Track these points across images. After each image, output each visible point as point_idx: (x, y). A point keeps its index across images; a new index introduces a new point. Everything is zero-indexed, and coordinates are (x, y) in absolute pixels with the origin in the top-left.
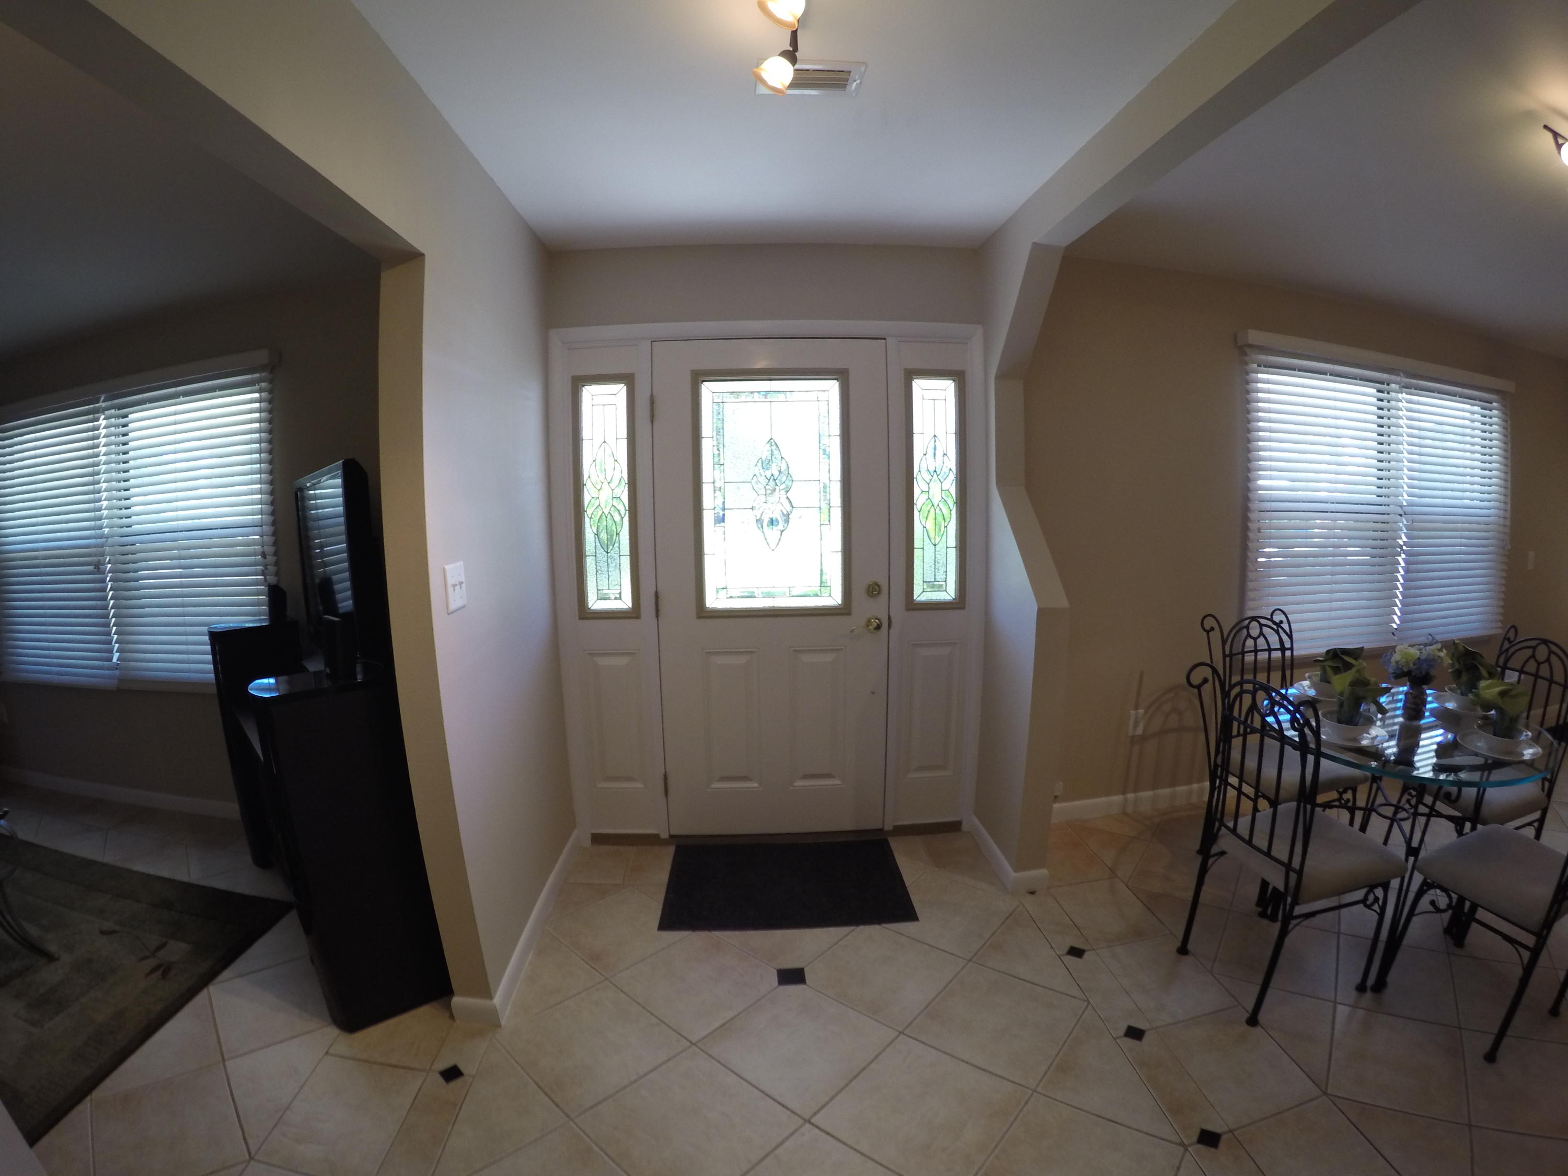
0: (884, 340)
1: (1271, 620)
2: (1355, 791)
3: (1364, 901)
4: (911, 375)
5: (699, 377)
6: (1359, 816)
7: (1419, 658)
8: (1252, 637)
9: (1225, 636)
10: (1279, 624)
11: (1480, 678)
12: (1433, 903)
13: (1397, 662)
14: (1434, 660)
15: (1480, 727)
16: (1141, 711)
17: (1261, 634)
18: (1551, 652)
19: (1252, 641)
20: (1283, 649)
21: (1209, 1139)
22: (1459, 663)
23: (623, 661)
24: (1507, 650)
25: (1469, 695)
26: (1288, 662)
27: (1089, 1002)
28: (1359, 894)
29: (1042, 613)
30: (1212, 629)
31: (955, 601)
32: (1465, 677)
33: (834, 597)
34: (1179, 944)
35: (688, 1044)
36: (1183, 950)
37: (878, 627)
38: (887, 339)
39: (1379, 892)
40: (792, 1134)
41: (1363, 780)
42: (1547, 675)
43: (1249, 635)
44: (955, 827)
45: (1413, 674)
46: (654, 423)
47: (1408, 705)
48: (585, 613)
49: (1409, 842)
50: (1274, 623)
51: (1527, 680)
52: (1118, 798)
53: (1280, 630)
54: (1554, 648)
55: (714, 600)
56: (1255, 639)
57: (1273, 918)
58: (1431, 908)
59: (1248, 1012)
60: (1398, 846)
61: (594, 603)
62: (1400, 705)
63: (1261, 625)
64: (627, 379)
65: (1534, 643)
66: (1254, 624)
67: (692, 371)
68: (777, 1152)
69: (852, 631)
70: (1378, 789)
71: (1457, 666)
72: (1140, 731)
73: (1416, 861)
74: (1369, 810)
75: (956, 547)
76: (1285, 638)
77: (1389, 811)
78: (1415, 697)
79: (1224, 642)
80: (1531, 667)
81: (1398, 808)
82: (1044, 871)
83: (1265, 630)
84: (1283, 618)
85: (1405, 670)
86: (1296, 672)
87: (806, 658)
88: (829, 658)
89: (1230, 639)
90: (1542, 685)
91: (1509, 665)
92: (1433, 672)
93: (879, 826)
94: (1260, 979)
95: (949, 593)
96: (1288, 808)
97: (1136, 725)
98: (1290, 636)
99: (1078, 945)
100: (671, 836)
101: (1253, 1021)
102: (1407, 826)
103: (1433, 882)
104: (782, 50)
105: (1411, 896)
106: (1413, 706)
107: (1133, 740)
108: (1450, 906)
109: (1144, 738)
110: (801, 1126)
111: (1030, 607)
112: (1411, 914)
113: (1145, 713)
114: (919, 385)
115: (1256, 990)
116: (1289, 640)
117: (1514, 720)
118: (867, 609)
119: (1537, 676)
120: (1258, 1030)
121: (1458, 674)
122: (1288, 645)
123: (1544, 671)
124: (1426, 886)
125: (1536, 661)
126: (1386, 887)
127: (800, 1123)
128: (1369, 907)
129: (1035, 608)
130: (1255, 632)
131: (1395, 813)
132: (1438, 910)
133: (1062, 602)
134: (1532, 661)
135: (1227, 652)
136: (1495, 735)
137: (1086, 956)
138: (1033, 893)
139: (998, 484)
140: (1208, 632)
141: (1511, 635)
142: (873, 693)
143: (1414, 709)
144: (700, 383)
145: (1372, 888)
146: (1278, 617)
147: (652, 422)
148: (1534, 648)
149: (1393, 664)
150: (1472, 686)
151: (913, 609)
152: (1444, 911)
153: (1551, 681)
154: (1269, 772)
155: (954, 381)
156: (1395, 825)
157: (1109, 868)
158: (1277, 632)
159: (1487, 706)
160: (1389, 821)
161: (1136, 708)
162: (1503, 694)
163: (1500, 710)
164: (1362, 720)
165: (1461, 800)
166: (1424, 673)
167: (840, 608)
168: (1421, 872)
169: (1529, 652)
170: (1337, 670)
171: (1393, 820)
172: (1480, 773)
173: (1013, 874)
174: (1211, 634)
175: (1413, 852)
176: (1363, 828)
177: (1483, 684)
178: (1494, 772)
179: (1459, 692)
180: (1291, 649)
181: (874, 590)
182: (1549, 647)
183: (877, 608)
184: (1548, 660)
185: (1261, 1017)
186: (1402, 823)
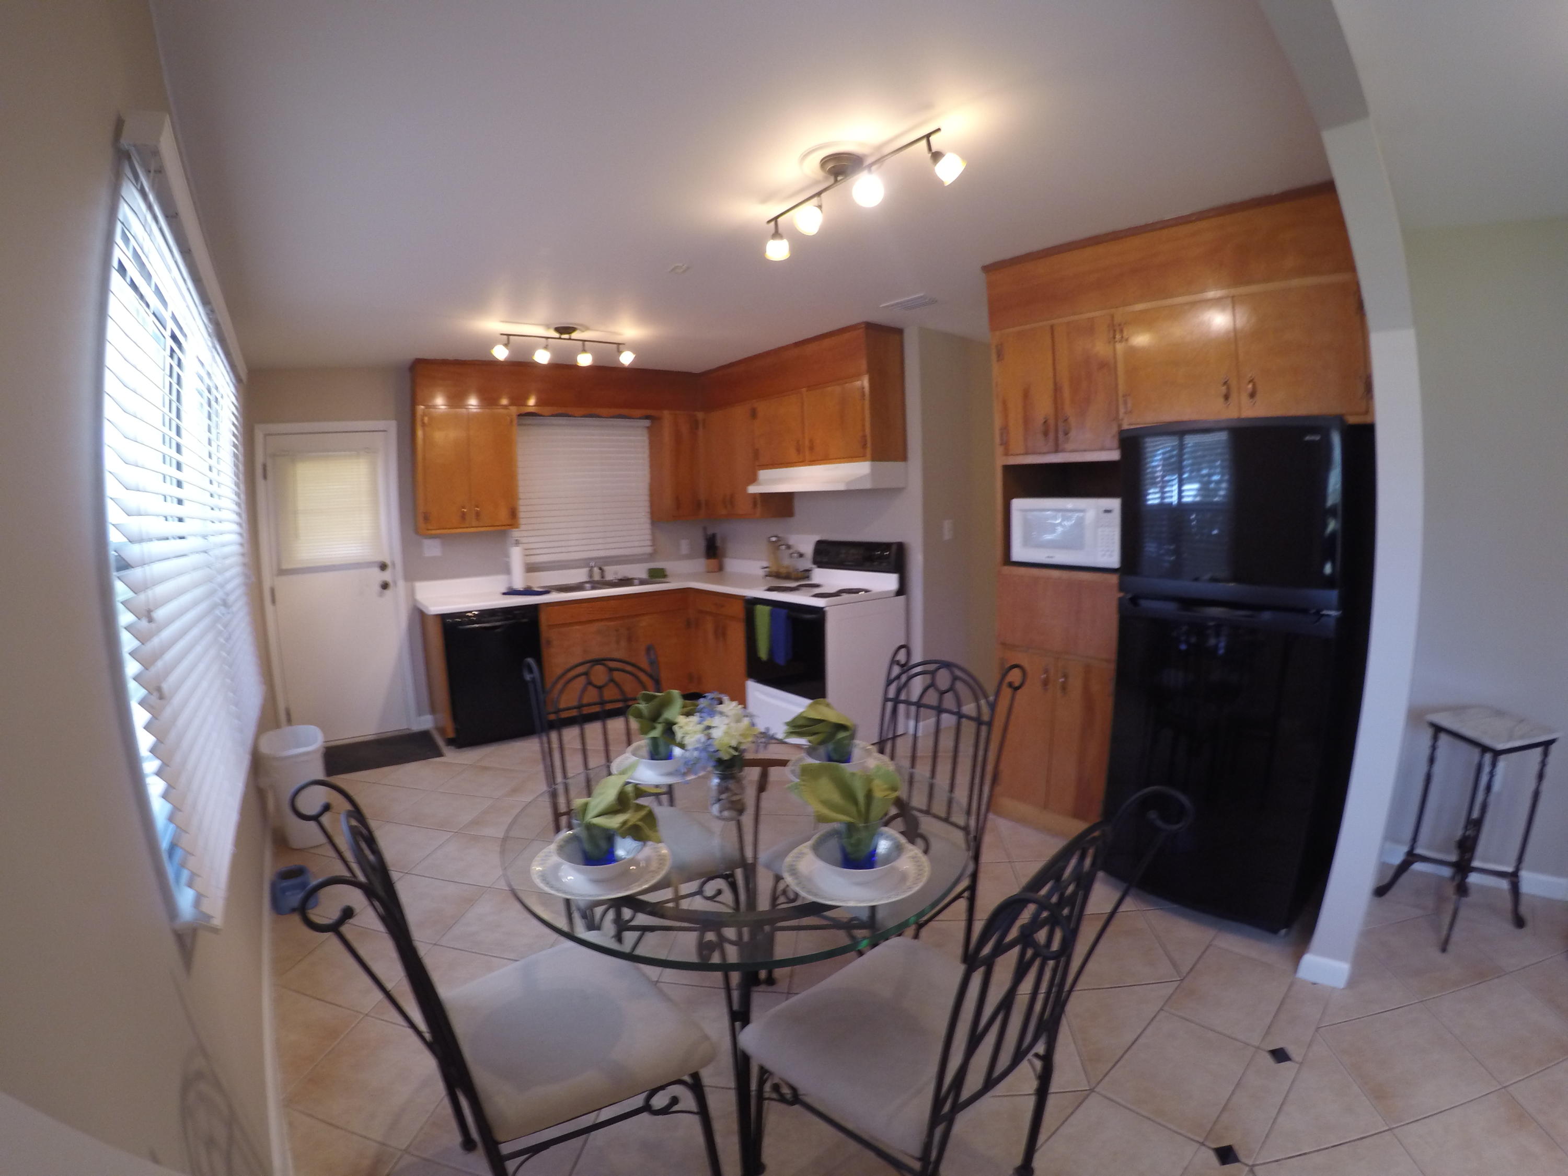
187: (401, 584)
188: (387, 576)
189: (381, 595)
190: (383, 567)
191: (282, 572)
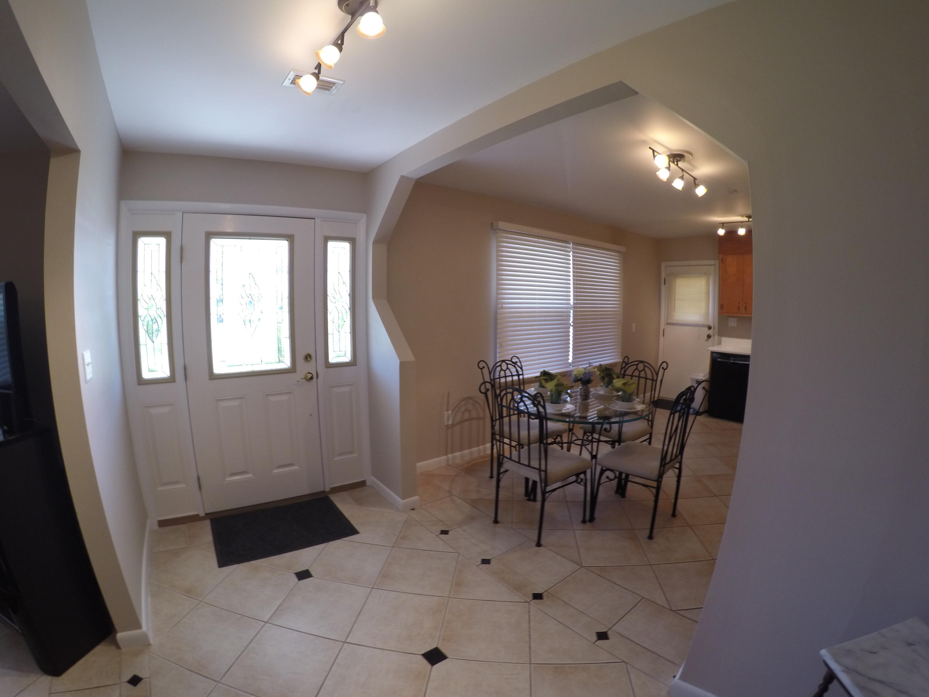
0: (314, 220)
1: (511, 361)
2: (561, 437)
3: (576, 481)
4: (327, 239)
5: (210, 235)
6: (565, 445)
7: (585, 373)
8: (503, 370)
9: (490, 370)
10: (516, 363)
11: (613, 379)
12: (607, 477)
13: (575, 375)
14: (591, 373)
15: (616, 399)
16: (450, 412)
17: (508, 368)
18: (645, 366)
19: (503, 372)
20: (518, 375)
21: (538, 596)
22: (603, 374)
23: (166, 410)
24: (625, 367)
25: (610, 386)
26: (521, 382)
27: (459, 554)
28: (574, 478)
29: (403, 365)
30: (484, 367)
31: (351, 362)
32: (606, 380)
33: (286, 363)
34: (493, 519)
35: (264, 623)
36: (496, 521)
37: (312, 378)
38: (316, 219)
39: (582, 476)
40: (340, 651)
41: (565, 431)
42: (644, 376)
43: (502, 369)
44: (363, 484)
45: (583, 380)
46: (182, 263)
47: (582, 394)
48: (141, 382)
49: (591, 453)
50: (513, 362)
51: (635, 379)
52: (443, 458)
53: (516, 365)
54: (646, 364)
55: (219, 368)
56: (505, 371)
57: (535, 500)
58: (607, 480)
59: (535, 541)
60: (586, 455)
61: (146, 375)
62: (579, 393)
63: (507, 364)
64: (167, 235)
65: (637, 363)
66: (504, 364)
67: (206, 232)
68: (337, 661)
69: (298, 381)
70: (573, 434)
71: (602, 375)
72: (450, 422)
73: (596, 461)
74: (570, 443)
75: (350, 333)
76: (519, 369)
77: (580, 442)
78: (585, 390)
79: (490, 373)
80: (637, 373)
81: (583, 440)
82: (416, 498)
83: (509, 366)
84: (517, 360)
85: (579, 378)
86: (526, 386)
87: (273, 399)
88: (285, 398)
89: (493, 371)
90: (642, 381)
91: (626, 373)
92: (592, 378)
93: (322, 490)
94: (537, 526)
95: (347, 358)
96: (535, 446)
97: (448, 418)
98: (521, 368)
99: (444, 529)
100: (207, 514)
101: (539, 545)
102: (589, 447)
103: (606, 468)
104: (313, 72)
105: (597, 477)
106: (584, 394)
107: (448, 427)
108: (616, 477)
109: (453, 425)
110: (343, 646)
111: (396, 362)
112: (599, 484)
113: (452, 413)
114: (331, 245)
115: (536, 532)
116: (521, 370)
117: (631, 395)
118: (304, 368)
119: (639, 377)
120: (541, 549)
121: (603, 378)
122: (521, 373)
123: (643, 374)
124: (602, 472)
125: (638, 370)
126: (585, 473)
127: (342, 644)
128: (579, 483)
129: (398, 362)
130: (504, 367)
131: (582, 443)
132: (611, 480)
133: (411, 358)
134: (636, 371)
135: (492, 378)
136: (623, 401)
137: (450, 533)
138: (413, 509)
139: (374, 298)
140: (481, 369)
141: (626, 360)
142: (311, 415)
143: (584, 395)
144: (210, 239)
145: (577, 475)
146: (514, 360)
147: (181, 262)
148: (637, 365)
149: (573, 376)
150: (610, 383)
151: (329, 367)
152: (613, 480)
153: (646, 379)
154: (524, 433)
155: (350, 243)
156: (584, 448)
157: (448, 491)
158: (514, 366)
159: (618, 390)
160: (580, 446)
161: (447, 411)
162: (624, 384)
163: (624, 391)
164: (562, 402)
165: (612, 431)
166: (588, 379)
167: (289, 369)
168: (600, 465)
169: (635, 367)
170: (547, 381)
171: (582, 445)
172: (619, 418)
173: (402, 501)
174: (483, 370)
175: (594, 457)
176: (569, 450)
177: (615, 381)
178: (625, 417)
179: (604, 386)
180: (522, 374)
181: (308, 357)
182: (643, 364)
183: (310, 367)
184: (644, 370)
185: (542, 542)
186: (587, 446)
187: (716, 337)
188: (711, 332)
189: (707, 340)
190: (710, 328)
191: (668, 324)
